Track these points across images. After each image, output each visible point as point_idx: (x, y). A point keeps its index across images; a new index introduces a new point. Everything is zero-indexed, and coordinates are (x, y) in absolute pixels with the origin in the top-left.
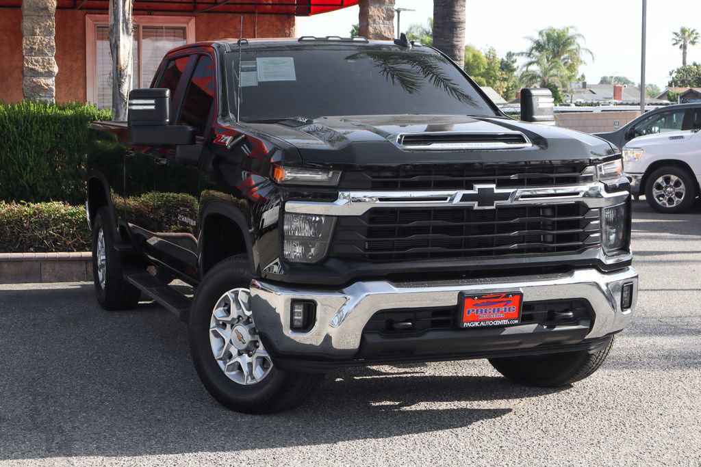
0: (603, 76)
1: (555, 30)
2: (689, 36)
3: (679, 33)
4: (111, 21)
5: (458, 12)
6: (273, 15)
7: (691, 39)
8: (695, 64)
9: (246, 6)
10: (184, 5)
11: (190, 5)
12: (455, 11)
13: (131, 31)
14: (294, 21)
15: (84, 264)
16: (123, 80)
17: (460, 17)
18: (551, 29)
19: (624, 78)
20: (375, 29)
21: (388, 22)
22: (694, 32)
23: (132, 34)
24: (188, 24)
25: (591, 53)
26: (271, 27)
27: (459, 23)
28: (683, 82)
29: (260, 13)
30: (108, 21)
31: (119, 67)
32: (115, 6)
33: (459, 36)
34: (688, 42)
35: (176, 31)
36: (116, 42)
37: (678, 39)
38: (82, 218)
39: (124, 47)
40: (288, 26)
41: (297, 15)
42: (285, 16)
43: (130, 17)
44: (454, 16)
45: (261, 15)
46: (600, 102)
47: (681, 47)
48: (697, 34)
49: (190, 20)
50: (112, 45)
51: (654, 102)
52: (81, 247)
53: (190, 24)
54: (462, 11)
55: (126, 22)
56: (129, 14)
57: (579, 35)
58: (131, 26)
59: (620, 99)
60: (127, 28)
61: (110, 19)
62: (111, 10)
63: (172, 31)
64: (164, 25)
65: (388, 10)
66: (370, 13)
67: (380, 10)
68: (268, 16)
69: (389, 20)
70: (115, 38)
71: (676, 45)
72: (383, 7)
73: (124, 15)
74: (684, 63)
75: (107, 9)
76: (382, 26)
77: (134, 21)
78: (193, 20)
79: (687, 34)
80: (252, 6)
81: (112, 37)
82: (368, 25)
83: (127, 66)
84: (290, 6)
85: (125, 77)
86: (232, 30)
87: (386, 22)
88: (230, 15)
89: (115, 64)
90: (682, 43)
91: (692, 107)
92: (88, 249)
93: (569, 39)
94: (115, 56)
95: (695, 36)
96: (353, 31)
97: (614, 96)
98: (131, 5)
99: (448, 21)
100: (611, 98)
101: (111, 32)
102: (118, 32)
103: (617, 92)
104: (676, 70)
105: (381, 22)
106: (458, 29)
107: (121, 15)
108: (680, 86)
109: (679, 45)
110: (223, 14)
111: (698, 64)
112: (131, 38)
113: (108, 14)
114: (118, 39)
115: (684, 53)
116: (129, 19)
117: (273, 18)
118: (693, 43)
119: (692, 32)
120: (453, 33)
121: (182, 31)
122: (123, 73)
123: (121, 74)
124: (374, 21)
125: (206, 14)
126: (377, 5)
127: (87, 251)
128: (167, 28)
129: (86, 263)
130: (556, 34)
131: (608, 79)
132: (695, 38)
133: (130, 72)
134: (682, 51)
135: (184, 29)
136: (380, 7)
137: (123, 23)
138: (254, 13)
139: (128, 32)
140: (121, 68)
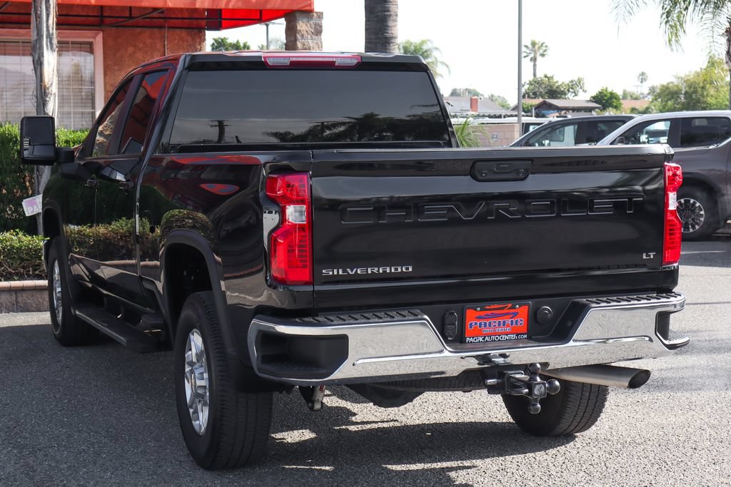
0: (453, 88)
1: (411, 43)
2: (539, 48)
3: (530, 46)
4: (34, 37)
5: (391, 27)
6: (183, 30)
7: (541, 52)
8: (546, 76)
9: (155, 20)
10: (90, 18)
11: (97, 18)
12: (388, 26)
13: (55, 46)
14: (205, 35)
15: (14, 294)
16: (48, 99)
17: (393, 32)
18: (407, 42)
19: (474, 90)
20: (304, 44)
21: (316, 37)
22: (544, 45)
23: (57, 49)
24: (95, 38)
25: (447, 66)
26: (181, 42)
27: (392, 38)
28: (535, 94)
29: (169, 27)
30: (30, 36)
31: (43, 85)
32: (39, 20)
33: (392, 51)
34: (538, 54)
35: (83, 46)
36: (39, 58)
37: (528, 52)
38: (10, 245)
39: (49, 64)
40: (198, 40)
41: (208, 30)
42: (196, 31)
43: (54, 31)
44: (387, 31)
45: (170, 29)
46: (458, 114)
47: (531, 59)
48: (546, 46)
49: (97, 34)
50: (35, 62)
51: (509, 114)
52: (8, 276)
53: (97, 38)
54: (394, 26)
55: (49, 37)
56: (53, 29)
57: (436, 49)
58: (55, 41)
59: (476, 111)
60: (51, 44)
61: (32, 34)
62: (33, 25)
63: (78, 46)
64: (70, 40)
65: (316, 24)
66: (299, 28)
67: (308, 25)
68: (178, 31)
69: (317, 35)
70: (39, 54)
71: (527, 58)
72: (311, 22)
73: (48, 30)
74: (535, 75)
75: (29, 23)
76: (310, 41)
77: (58, 36)
78: (100, 36)
79: (537, 47)
80: (161, 20)
81: (35, 53)
82: (296, 40)
83: (52, 84)
84: (200, 21)
85: (49, 96)
86: (141, 45)
87: (314, 37)
88: (139, 30)
89: (39, 82)
90: (532, 55)
91: (585, 120)
92: (16, 279)
93: (425, 52)
94: (39, 74)
95: (544, 48)
96: (213, 44)
97: (471, 107)
98: (55, 19)
99: (381, 36)
100: (468, 110)
101: (34, 49)
102: (41, 48)
103: (473, 104)
104: (528, 82)
105: (309, 37)
106: (391, 45)
107: (45, 29)
108: (532, 98)
109: (530, 57)
110: (131, 28)
111: (548, 76)
112: (55, 54)
113: (30, 28)
114: (41, 55)
115: (535, 65)
116: (53, 34)
117: (184, 33)
118: (543, 55)
119: (542, 45)
120: (386, 49)
121: (88, 46)
122: (47, 91)
123: (45, 92)
124: (302, 36)
125: (114, 28)
126: (305, 20)
127: (15, 280)
128: (73, 43)
129: (16, 293)
130: (413, 48)
131: (458, 91)
132: (545, 51)
133: (54, 89)
134: (532, 64)
135: (91, 44)
136: (308, 22)
137: (47, 38)
138: (164, 27)
139: (52, 48)
140: (45, 86)
